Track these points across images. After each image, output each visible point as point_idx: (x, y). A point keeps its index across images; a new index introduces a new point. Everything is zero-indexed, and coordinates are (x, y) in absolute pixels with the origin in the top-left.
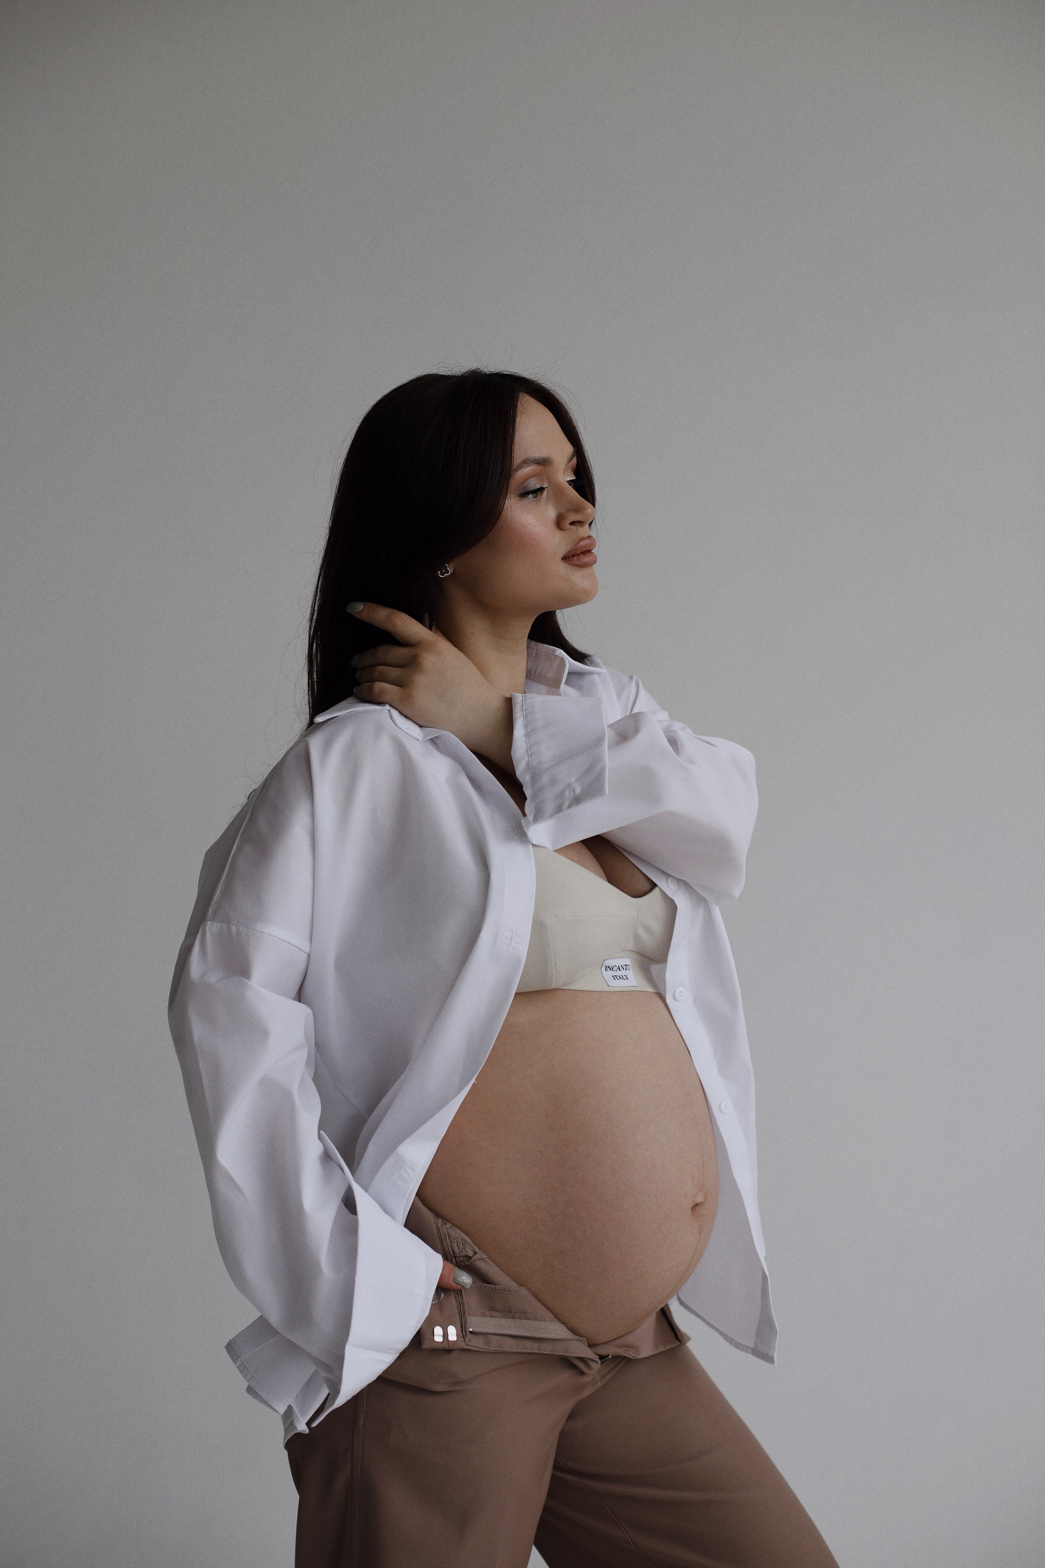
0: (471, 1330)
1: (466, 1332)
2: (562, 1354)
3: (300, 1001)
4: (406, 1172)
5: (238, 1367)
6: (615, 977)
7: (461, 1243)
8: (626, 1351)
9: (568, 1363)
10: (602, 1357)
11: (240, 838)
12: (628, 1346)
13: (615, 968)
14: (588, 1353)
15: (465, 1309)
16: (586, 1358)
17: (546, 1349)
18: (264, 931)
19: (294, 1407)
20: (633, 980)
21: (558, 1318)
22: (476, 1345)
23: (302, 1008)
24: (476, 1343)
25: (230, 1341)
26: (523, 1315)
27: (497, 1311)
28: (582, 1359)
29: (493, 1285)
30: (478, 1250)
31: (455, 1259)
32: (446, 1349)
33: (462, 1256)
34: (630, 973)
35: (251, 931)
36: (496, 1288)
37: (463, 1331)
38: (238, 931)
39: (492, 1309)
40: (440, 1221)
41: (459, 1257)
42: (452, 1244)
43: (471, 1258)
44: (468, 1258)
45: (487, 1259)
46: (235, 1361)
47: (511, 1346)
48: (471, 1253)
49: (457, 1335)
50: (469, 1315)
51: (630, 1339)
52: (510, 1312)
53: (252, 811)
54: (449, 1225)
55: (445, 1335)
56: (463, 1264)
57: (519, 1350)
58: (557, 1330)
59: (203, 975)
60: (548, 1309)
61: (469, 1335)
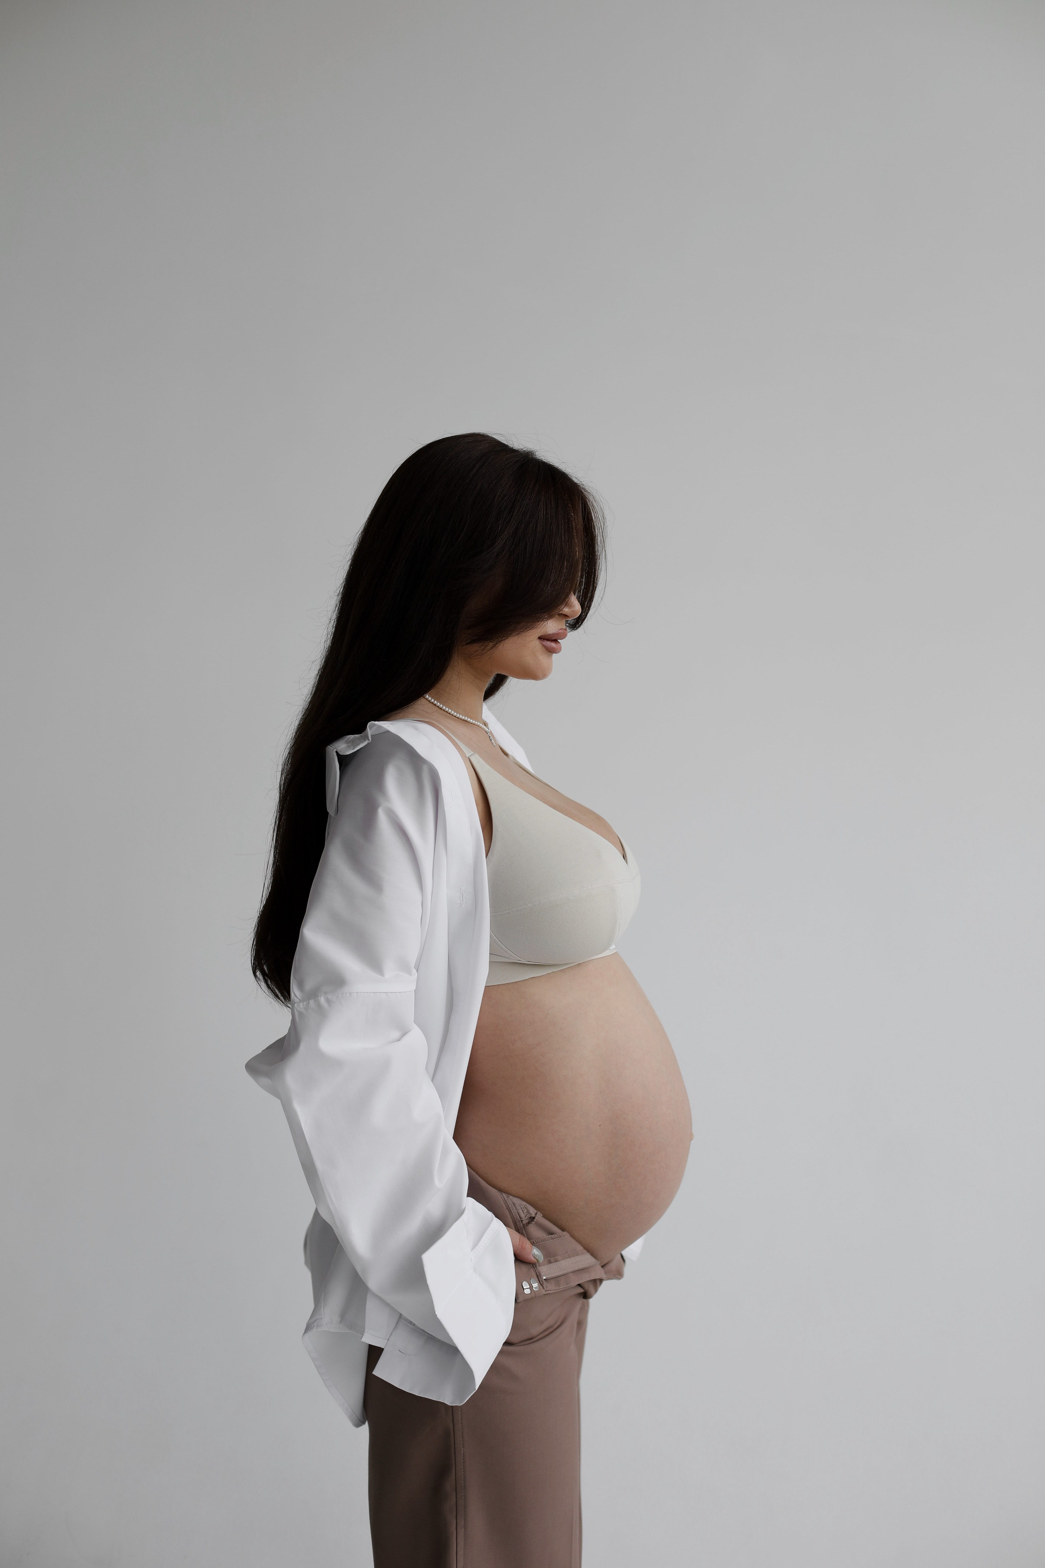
1: (542, 1281)
22: (551, 1289)
32: (534, 1297)
42: (519, 1212)
49: (537, 1285)
50: (540, 1266)
55: (531, 1288)
61: (545, 1283)
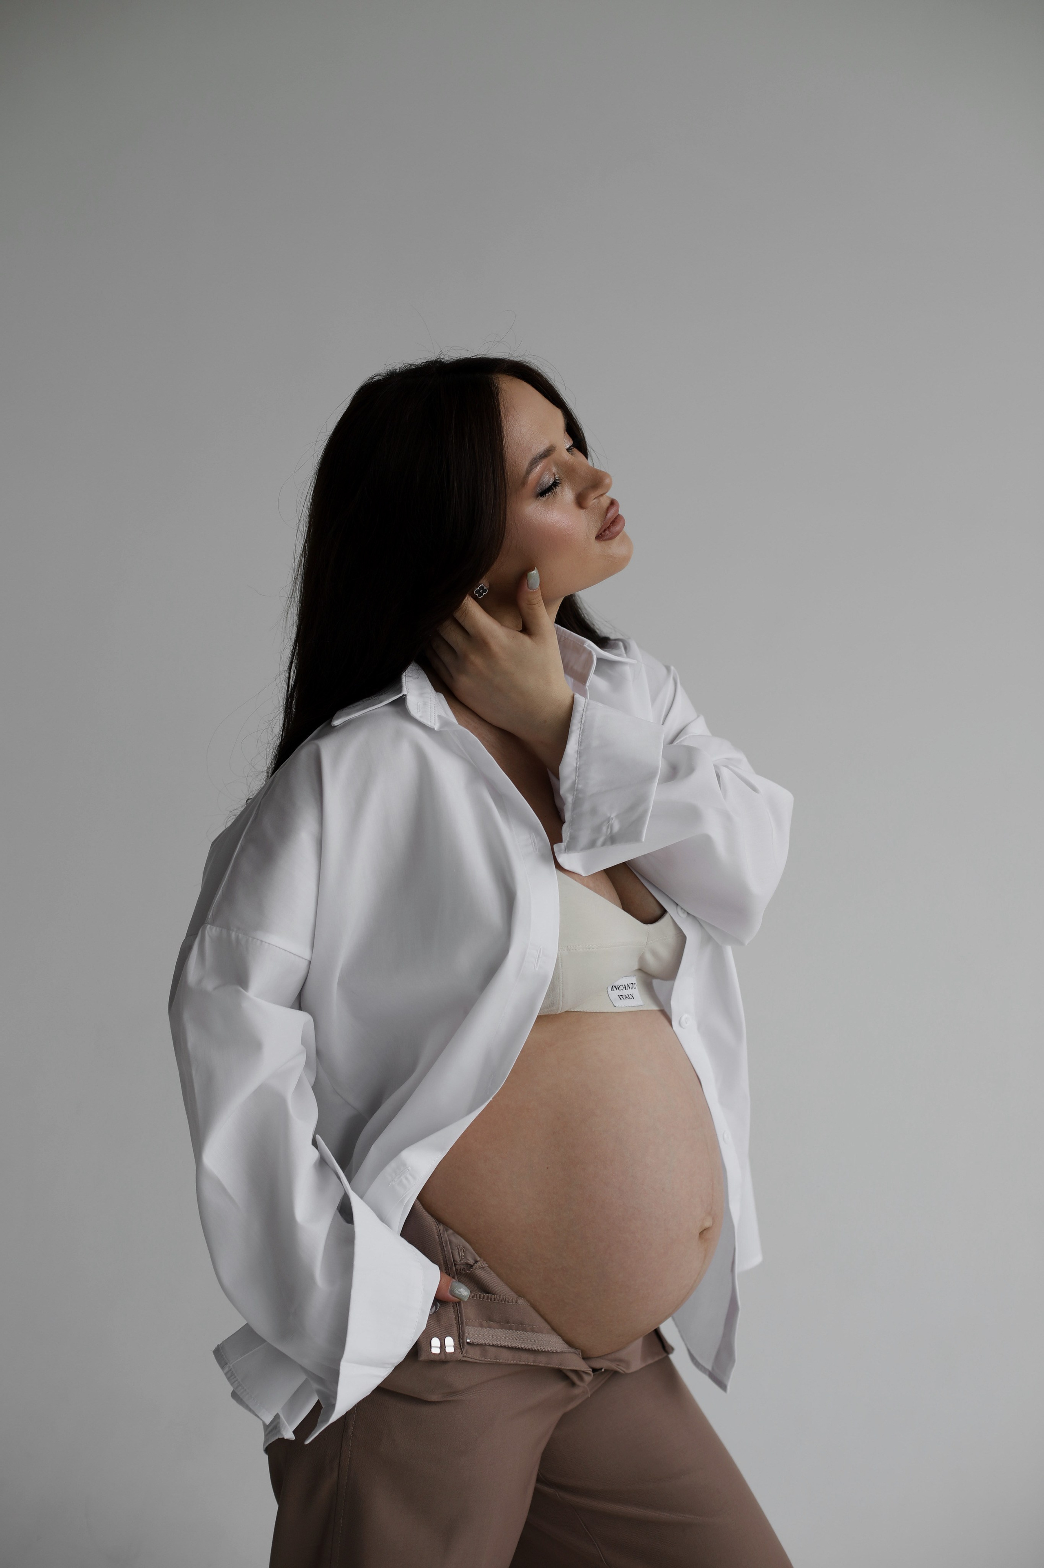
0: (468, 1341)
1: (463, 1344)
2: (557, 1366)
3: (300, 1009)
4: (407, 1179)
5: (226, 1374)
6: (621, 997)
7: (462, 1251)
8: (618, 1365)
9: (562, 1375)
10: (594, 1370)
11: (245, 837)
12: (621, 1360)
13: (621, 988)
14: (582, 1366)
15: (463, 1320)
16: (579, 1370)
17: (542, 1361)
18: (264, 940)
19: (282, 1416)
20: (639, 1000)
21: (555, 1330)
22: (472, 1357)
23: (302, 1018)
24: (474, 1354)
25: (218, 1345)
26: (521, 1326)
27: (494, 1321)
28: (576, 1372)
29: (493, 1294)
30: (478, 1259)
31: (455, 1267)
32: (443, 1360)
33: (462, 1264)
34: (636, 992)
35: (250, 939)
36: (495, 1298)
37: (460, 1342)
38: (237, 939)
39: (490, 1319)
40: (441, 1227)
41: (460, 1265)
42: (453, 1251)
43: (471, 1266)
44: (469, 1266)
45: (488, 1268)
46: (222, 1367)
47: (506, 1357)
48: (471, 1262)
49: (454, 1346)
50: (467, 1325)
51: (623, 1354)
52: (508, 1323)
53: (258, 809)
54: (450, 1231)
55: (443, 1346)
56: (464, 1272)
57: (515, 1362)
58: (552, 1343)
59: (200, 981)
60: (546, 1320)
61: (466, 1346)
